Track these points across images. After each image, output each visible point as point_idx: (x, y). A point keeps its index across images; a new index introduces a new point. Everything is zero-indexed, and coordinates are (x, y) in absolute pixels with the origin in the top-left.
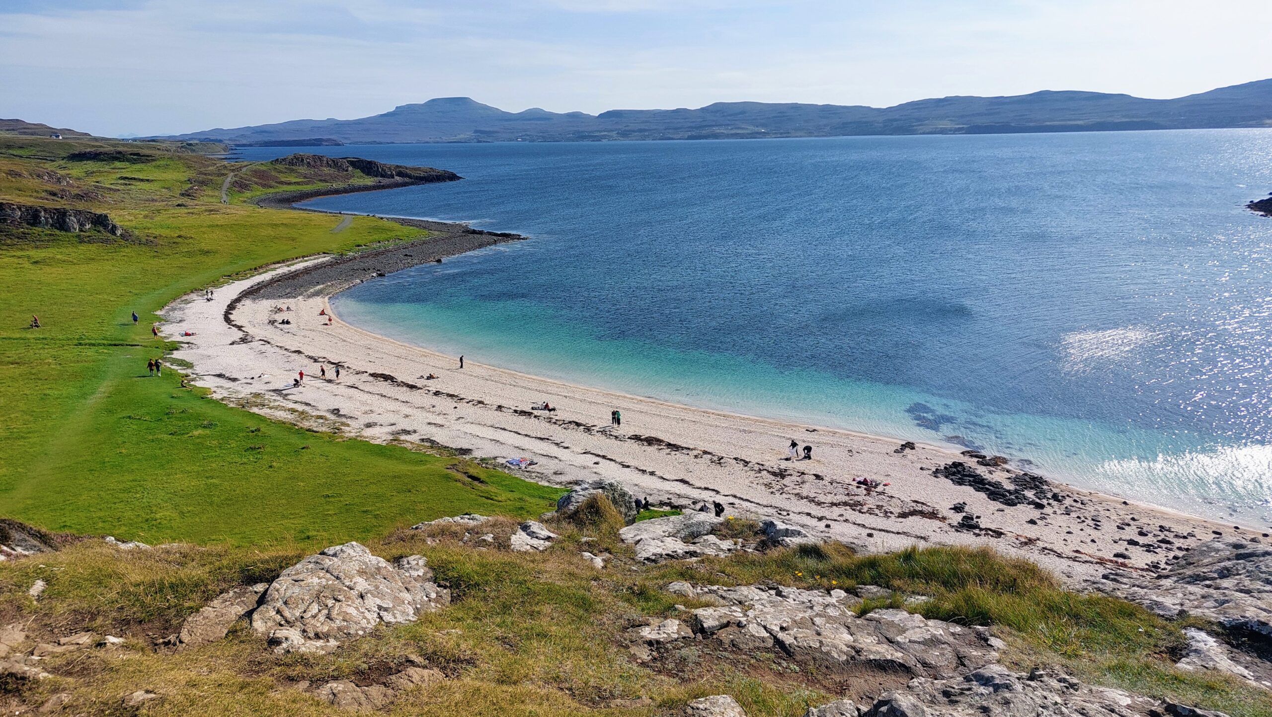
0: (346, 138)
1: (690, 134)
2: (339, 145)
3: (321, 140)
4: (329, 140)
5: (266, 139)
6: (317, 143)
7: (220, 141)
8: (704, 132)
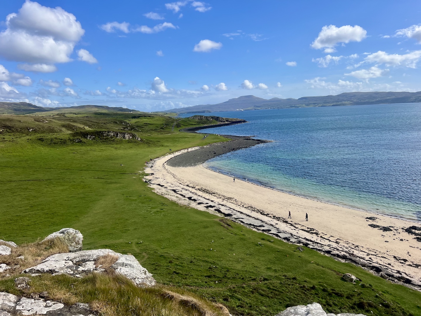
0: (212, 110)
1: (333, 104)
2: (210, 112)
3: (205, 111)
4: (207, 111)
5: (189, 111)
6: (204, 112)
7: (176, 112)
8: (338, 103)
